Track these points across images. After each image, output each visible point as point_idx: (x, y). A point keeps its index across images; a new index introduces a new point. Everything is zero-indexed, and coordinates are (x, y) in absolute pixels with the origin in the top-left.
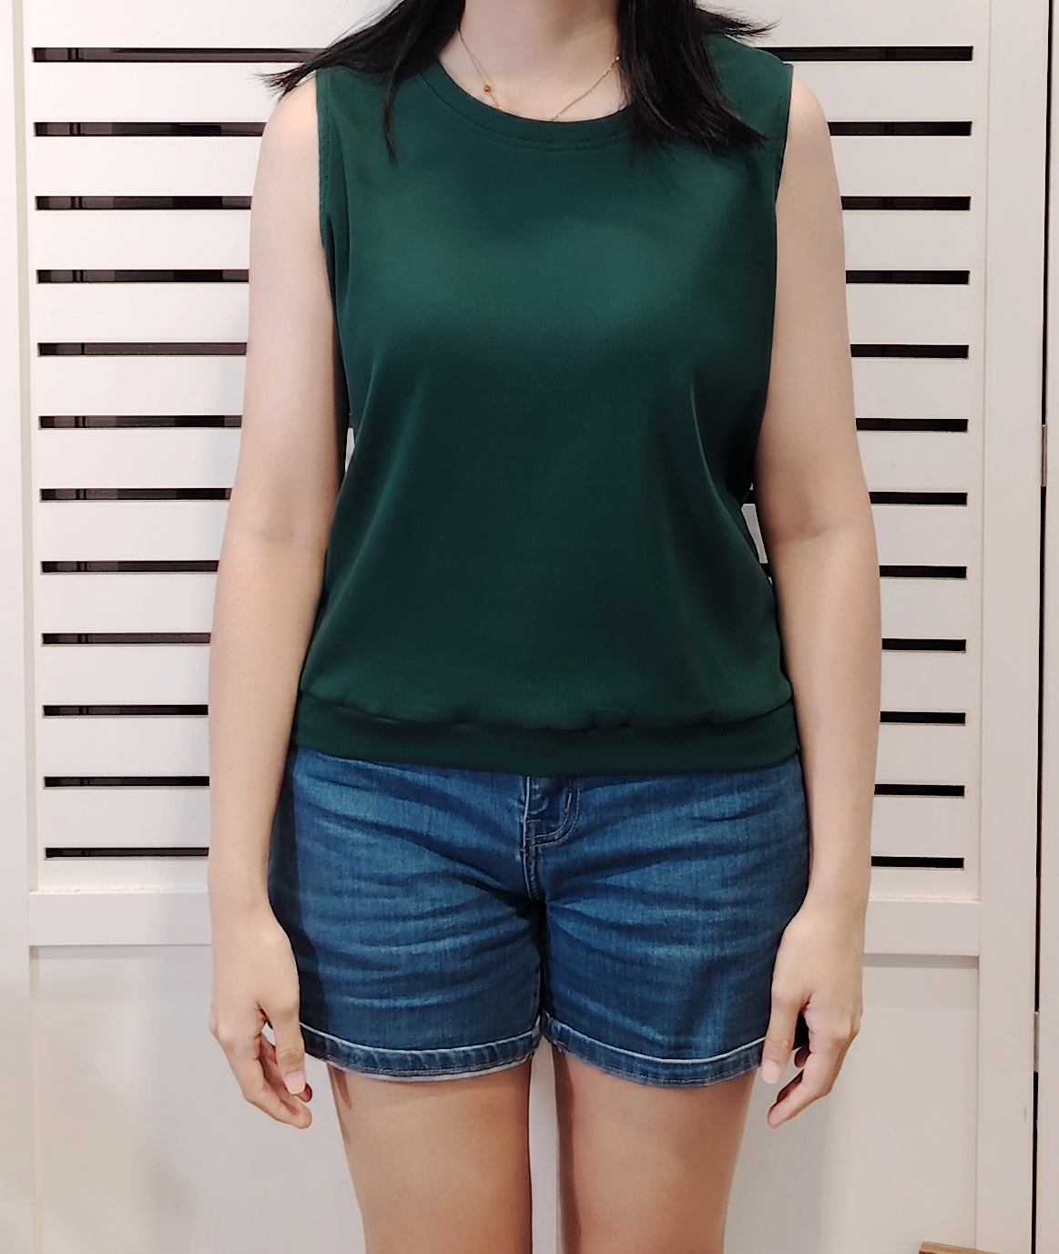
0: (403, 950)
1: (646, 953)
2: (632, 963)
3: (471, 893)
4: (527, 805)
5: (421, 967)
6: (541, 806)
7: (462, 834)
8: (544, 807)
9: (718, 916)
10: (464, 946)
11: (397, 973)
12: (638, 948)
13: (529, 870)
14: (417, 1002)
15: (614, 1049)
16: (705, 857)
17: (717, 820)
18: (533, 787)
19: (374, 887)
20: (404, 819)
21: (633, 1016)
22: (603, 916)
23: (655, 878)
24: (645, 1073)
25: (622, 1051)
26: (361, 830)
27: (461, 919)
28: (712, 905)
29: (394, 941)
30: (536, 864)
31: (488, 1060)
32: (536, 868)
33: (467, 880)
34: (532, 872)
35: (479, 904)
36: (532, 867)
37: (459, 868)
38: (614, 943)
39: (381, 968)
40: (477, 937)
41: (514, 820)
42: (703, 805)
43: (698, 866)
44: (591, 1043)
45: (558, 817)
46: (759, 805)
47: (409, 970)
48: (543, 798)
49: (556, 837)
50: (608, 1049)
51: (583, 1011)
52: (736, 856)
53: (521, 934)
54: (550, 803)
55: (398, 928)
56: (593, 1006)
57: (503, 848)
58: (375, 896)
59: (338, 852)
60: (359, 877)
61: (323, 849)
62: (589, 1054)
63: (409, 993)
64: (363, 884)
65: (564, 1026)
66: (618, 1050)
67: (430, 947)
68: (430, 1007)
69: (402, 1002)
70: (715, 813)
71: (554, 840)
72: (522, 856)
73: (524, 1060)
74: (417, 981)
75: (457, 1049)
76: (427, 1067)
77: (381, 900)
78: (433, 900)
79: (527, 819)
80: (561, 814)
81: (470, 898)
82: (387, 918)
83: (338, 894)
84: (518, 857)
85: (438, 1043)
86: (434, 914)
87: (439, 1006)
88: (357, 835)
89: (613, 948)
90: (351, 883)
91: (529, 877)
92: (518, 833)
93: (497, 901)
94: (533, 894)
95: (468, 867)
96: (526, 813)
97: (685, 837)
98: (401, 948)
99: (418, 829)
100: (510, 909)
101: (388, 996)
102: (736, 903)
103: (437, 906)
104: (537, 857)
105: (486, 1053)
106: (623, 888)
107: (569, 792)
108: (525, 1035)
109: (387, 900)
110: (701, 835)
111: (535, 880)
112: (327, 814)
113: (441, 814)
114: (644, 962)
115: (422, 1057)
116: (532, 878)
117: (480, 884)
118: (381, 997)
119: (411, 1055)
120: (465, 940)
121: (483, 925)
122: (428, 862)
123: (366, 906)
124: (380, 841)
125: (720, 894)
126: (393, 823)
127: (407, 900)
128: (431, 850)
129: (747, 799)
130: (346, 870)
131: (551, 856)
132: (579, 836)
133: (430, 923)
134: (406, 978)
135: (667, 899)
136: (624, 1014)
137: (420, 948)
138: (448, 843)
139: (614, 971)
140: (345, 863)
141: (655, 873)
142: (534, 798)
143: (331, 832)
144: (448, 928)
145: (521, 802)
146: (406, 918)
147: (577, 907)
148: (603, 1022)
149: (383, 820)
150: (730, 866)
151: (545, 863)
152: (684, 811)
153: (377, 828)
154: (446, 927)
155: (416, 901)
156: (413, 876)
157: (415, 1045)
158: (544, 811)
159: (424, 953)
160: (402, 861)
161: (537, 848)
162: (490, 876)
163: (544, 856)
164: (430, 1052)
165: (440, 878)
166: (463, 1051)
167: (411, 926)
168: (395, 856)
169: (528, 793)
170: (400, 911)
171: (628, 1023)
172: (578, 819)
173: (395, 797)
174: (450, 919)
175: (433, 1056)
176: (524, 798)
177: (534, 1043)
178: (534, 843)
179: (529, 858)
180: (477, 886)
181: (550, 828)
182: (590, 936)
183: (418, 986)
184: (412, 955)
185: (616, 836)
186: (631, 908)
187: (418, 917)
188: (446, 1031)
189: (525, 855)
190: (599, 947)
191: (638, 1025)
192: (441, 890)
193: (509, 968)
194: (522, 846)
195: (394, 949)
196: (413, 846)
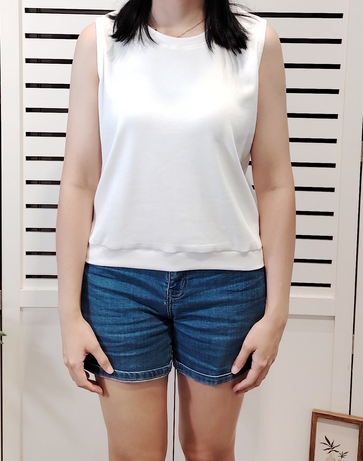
1: (211, 339)
2: (205, 342)
3: (147, 316)
4: (169, 284)
5: (129, 342)
6: (174, 285)
7: (144, 294)
8: (175, 285)
9: (236, 325)
10: (145, 334)
11: (120, 344)
12: (207, 337)
13: (169, 308)
14: (127, 354)
15: (198, 373)
16: (232, 305)
17: (236, 291)
18: (171, 278)
19: (113, 313)
20: (124, 289)
21: (205, 362)
22: (195, 326)
23: (213, 312)
24: (209, 381)
25: (201, 374)
26: (109, 293)
27: (144, 325)
28: (234, 321)
29: (120, 332)
30: (171, 306)
31: (153, 376)
32: (171, 307)
33: (146, 311)
34: (170, 309)
35: (150, 320)
37: (144, 307)
38: (199, 335)
39: (115, 342)
40: (149, 332)
41: (164, 290)
42: (232, 286)
43: (229, 308)
44: (190, 370)
46: (251, 286)
47: (125, 343)
48: (174, 282)
49: (179, 296)
50: (196, 373)
51: (187, 359)
52: (242, 304)
53: (165, 331)
54: (177, 284)
55: (121, 328)
56: (190, 358)
57: (160, 300)
58: (113, 316)
59: (100, 300)
60: (108, 309)
61: (95, 299)
62: (190, 374)
63: (124, 351)
64: (109, 312)
65: (181, 364)
66: (200, 373)
67: (132, 335)
68: (132, 356)
69: (122, 354)
70: (235, 289)
71: (178, 297)
72: (166, 303)
73: (166, 375)
74: (128, 347)
75: (141, 372)
76: (131, 378)
77: (115, 318)
78: (134, 318)
79: (168, 290)
80: (181, 288)
81: (147, 318)
82: (117, 324)
83: (100, 315)
84: (165, 303)
85: (135, 369)
86: (134, 323)
87: (135, 356)
88: (107, 295)
89: (198, 337)
90: (105, 312)
92: (165, 295)
93: (157, 319)
94: (170, 317)
95: (147, 307)
96: (168, 288)
97: (224, 297)
98: (122, 335)
99: (129, 293)
100: (161, 322)
101: (117, 352)
102: (242, 321)
103: (135, 320)
104: (172, 303)
105: (152, 373)
106: (202, 316)
107: (184, 280)
108: (166, 367)
109: (117, 318)
110: (230, 297)
111: (171, 311)
112: (97, 287)
113: (138, 288)
114: (210, 342)
115: (129, 374)
116: (170, 311)
118: (114, 352)
119: (125, 373)
120: (145, 332)
121: (151, 328)
122: (132, 305)
123: (110, 320)
124: (117, 297)
125: (237, 318)
126: (120, 290)
127: (124, 318)
128: (133, 301)
129: (247, 284)
130: (103, 307)
131: (177, 303)
132: (187, 296)
133: (132, 327)
134: (123, 346)
135: (218, 320)
136: (202, 361)
137: (128, 335)
138: (140, 298)
139: (198, 346)
140: (103, 305)
141: (214, 311)
142: (171, 282)
143: (98, 293)
146: (124, 324)
147: (185, 323)
148: (194, 363)
149: (117, 289)
150: (240, 307)
151: (174, 306)
152: (225, 288)
153: (115, 292)
154: (138, 327)
155: (128, 318)
156: (127, 310)
157: (126, 370)
159: (130, 337)
160: (123, 304)
161: (172, 300)
162: (155, 310)
163: (174, 303)
164: (132, 372)
165: (136, 310)
166: (144, 372)
167: (126, 327)
168: (121, 302)
169: (169, 280)
170: (122, 322)
171: (203, 364)
172: (187, 290)
173: (122, 281)
174: (139, 325)
175: (133, 374)
176: (167, 282)
177: (169, 370)
178: (171, 298)
179: (169, 304)
180: (150, 314)
181: (177, 293)
182: (190, 333)
183: (128, 349)
184: (126, 338)
185: (200, 297)
186: (205, 323)
187: (128, 324)
188: (138, 365)
189: (167, 302)
190: (194, 337)
191: (207, 364)
192: (137, 315)
193: (160, 343)
194: (166, 299)
195: (119, 335)
196: (127, 299)
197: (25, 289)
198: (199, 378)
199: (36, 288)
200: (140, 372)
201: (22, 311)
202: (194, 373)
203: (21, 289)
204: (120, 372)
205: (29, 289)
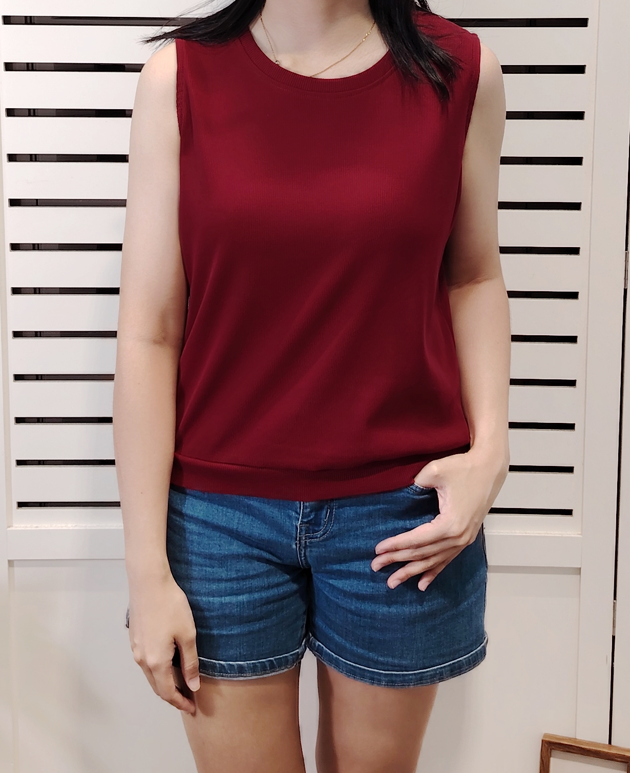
0: (217, 600)
1: (375, 611)
2: (365, 617)
3: (263, 567)
4: (301, 515)
5: (227, 611)
6: (310, 516)
7: (257, 529)
8: (312, 517)
10: (256, 599)
11: (212, 614)
12: (368, 607)
13: (300, 554)
14: (224, 632)
15: (352, 664)
18: (305, 504)
19: (202, 560)
20: (222, 519)
21: (364, 648)
22: (347, 588)
24: (372, 679)
25: (357, 665)
26: (195, 525)
27: (255, 583)
29: (212, 594)
30: (305, 551)
31: (269, 668)
32: (305, 553)
33: (260, 559)
34: (303, 555)
35: (268, 574)
36: (303, 552)
37: (256, 552)
38: (354, 605)
39: (202, 609)
40: (264, 594)
41: (292, 525)
44: (336, 658)
45: (320, 524)
47: (220, 612)
48: (311, 512)
49: (319, 536)
50: (347, 664)
53: (296, 592)
54: (315, 515)
55: (214, 587)
56: (336, 637)
57: (284, 540)
58: (201, 565)
59: (181, 536)
60: (192, 553)
62: (337, 664)
63: (219, 626)
64: (195, 557)
65: (320, 644)
66: (354, 664)
67: (234, 599)
68: (232, 635)
69: (214, 632)
71: (317, 538)
72: (296, 546)
73: (293, 667)
74: (225, 619)
75: (248, 662)
76: (229, 672)
77: (204, 568)
78: (238, 571)
79: (300, 524)
80: (322, 522)
81: (262, 570)
82: (208, 580)
84: (294, 546)
85: (236, 658)
86: (237, 579)
87: (238, 635)
88: (193, 527)
89: (353, 607)
91: (301, 557)
92: (294, 532)
93: (279, 571)
94: (303, 566)
95: (262, 551)
96: (300, 521)
98: (215, 598)
99: (231, 526)
100: (287, 577)
103: (240, 574)
104: (306, 547)
105: (267, 664)
106: (361, 572)
107: (328, 508)
108: (294, 652)
109: (208, 569)
113: (246, 517)
114: (373, 616)
115: (225, 665)
116: (303, 559)
117: (268, 562)
119: (219, 664)
120: (256, 596)
121: (269, 587)
122: (236, 547)
123: (195, 571)
124: (207, 532)
126: (215, 521)
127: (221, 570)
128: (238, 540)
131: (315, 547)
132: (333, 537)
133: (235, 585)
134: (218, 617)
136: (357, 646)
137: (227, 599)
138: (249, 536)
139: (352, 621)
142: (305, 511)
144: (246, 588)
145: (297, 512)
146: (220, 580)
147: (331, 581)
149: (209, 519)
151: (311, 551)
153: (205, 523)
154: (245, 587)
155: (227, 571)
156: (226, 556)
157: (221, 658)
158: (312, 519)
159: (230, 603)
160: (219, 546)
161: (306, 542)
162: (276, 556)
163: (310, 547)
164: (231, 663)
165: (242, 557)
166: (253, 663)
167: (223, 585)
168: (215, 542)
169: (302, 508)
170: (216, 576)
171: (360, 651)
172: (333, 526)
173: (218, 505)
174: (247, 583)
175: (233, 665)
176: (299, 511)
177: (300, 657)
178: (304, 538)
179: (301, 547)
180: (266, 563)
181: (315, 530)
182: (338, 599)
183: (225, 623)
184: (222, 604)
185: (357, 539)
186: (365, 584)
187: (227, 580)
188: (242, 650)
189: (298, 545)
190: (344, 606)
191: (367, 652)
192: (243, 565)
193: (285, 613)
194: (297, 540)
195: (211, 599)
196: (227, 537)
197: (17, 527)
198: (353, 673)
199: (36, 526)
200: (246, 662)
201: (13, 566)
202: (344, 664)
203: (9, 527)
204: (210, 662)
205: (23, 527)
